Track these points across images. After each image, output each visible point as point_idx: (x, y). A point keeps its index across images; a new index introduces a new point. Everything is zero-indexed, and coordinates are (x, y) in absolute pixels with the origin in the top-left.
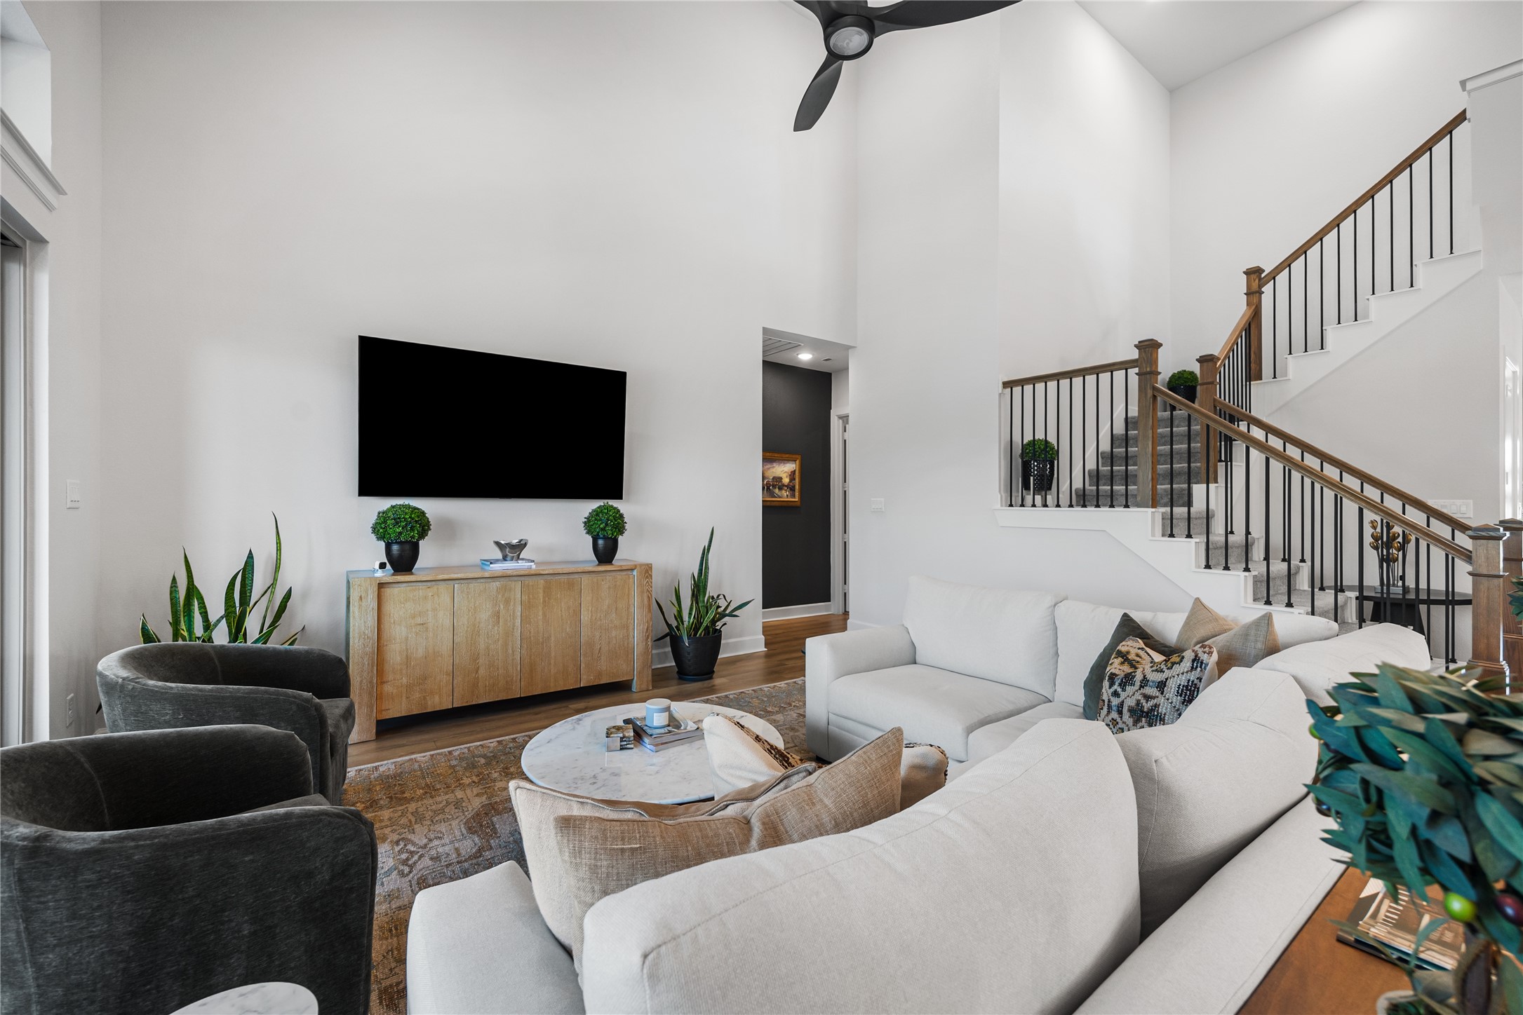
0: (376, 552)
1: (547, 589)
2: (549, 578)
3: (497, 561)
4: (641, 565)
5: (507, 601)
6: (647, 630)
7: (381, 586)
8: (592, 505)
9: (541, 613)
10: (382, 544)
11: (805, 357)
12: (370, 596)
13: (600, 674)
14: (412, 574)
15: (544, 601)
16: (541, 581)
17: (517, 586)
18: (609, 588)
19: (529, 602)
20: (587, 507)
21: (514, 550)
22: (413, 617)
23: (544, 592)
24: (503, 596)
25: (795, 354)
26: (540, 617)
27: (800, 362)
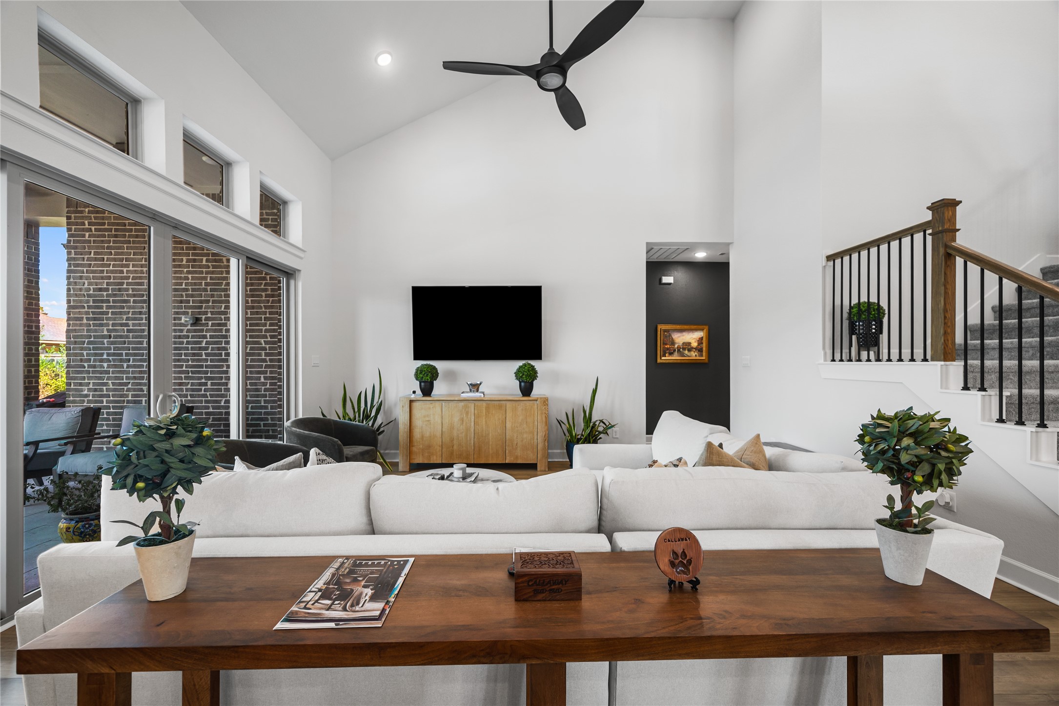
0: (416, 385)
1: (488, 408)
2: (489, 402)
3: (467, 392)
4: (541, 398)
5: (467, 413)
6: (545, 435)
7: (411, 402)
8: (521, 363)
9: (484, 421)
10: (418, 382)
11: (700, 255)
12: (407, 406)
13: (517, 457)
14: (431, 397)
15: (486, 414)
16: (484, 404)
17: (472, 405)
18: (522, 410)
19: (478, 414)
20: (516, 365)
21: (475, 387)
22: (425, 417)
23: (486, 410)
24: (465, 410)
25: (693, 254)
26: (484, 423)
27: (697, 258)
